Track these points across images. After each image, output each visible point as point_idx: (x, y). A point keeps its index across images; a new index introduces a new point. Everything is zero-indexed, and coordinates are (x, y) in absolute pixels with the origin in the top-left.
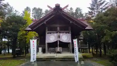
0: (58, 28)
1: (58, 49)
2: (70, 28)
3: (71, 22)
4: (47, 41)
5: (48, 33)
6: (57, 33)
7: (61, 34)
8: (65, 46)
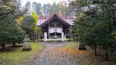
0: (55, 25)
1: (56, 36)
2: (62, 25)
3: (62, 23)
4: (49, 32)
5: (50, 28)
6: (55, 28)
7: (57, 29)
8: (59, 35)
